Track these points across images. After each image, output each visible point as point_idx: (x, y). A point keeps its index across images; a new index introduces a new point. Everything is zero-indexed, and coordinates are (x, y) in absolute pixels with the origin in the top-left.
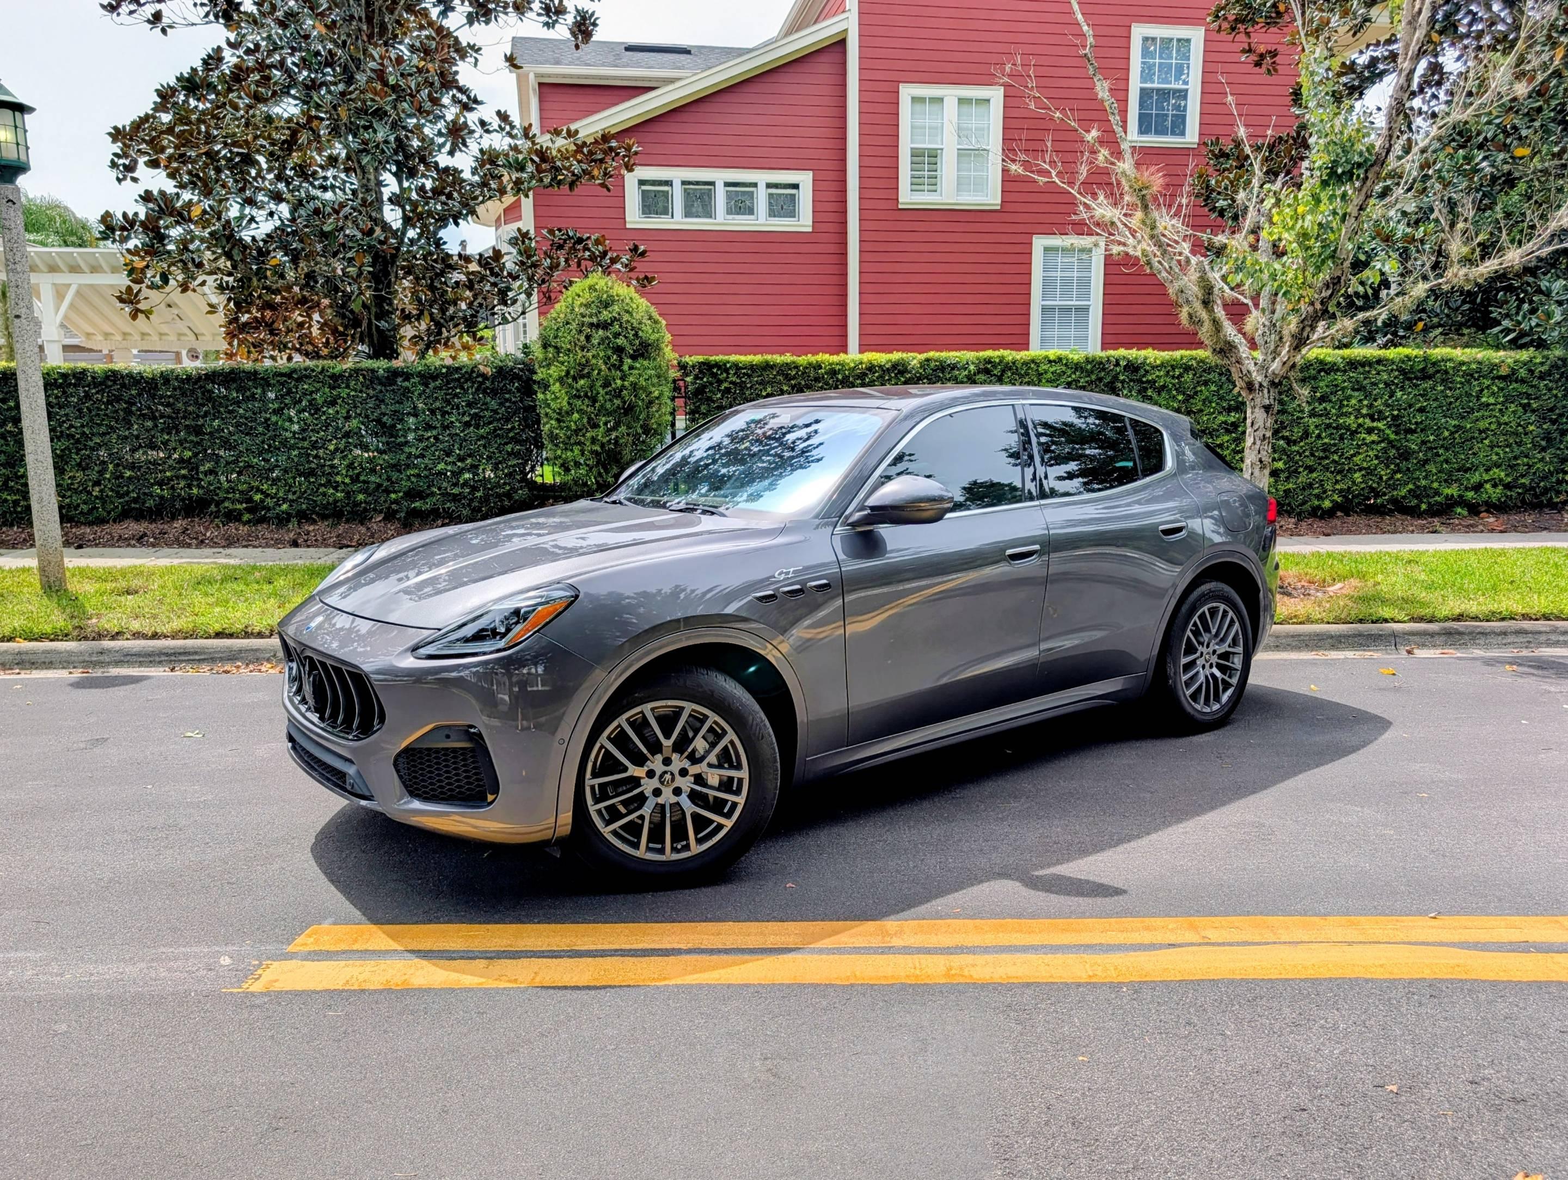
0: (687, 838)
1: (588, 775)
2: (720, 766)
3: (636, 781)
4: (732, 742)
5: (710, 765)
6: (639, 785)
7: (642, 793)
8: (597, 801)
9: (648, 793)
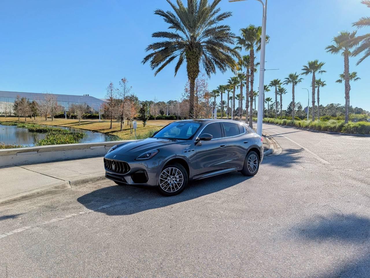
0: (177, 187)
1: (160, 184)
2: (178, 175)
3: (167, 182)
4: (178, 171)
5: (176, 175)
6: (168, 182)
7: (168, 183)
8: (162, 187)
9: (169, 183)
